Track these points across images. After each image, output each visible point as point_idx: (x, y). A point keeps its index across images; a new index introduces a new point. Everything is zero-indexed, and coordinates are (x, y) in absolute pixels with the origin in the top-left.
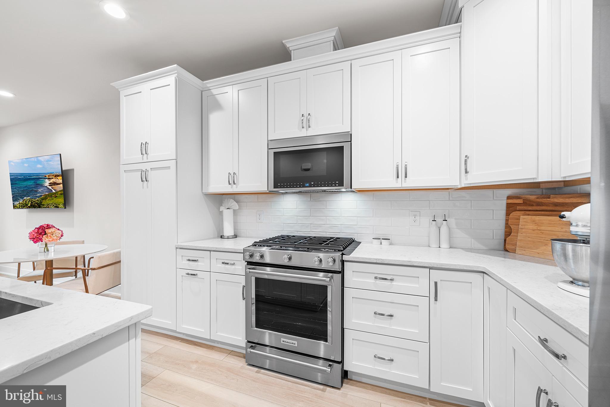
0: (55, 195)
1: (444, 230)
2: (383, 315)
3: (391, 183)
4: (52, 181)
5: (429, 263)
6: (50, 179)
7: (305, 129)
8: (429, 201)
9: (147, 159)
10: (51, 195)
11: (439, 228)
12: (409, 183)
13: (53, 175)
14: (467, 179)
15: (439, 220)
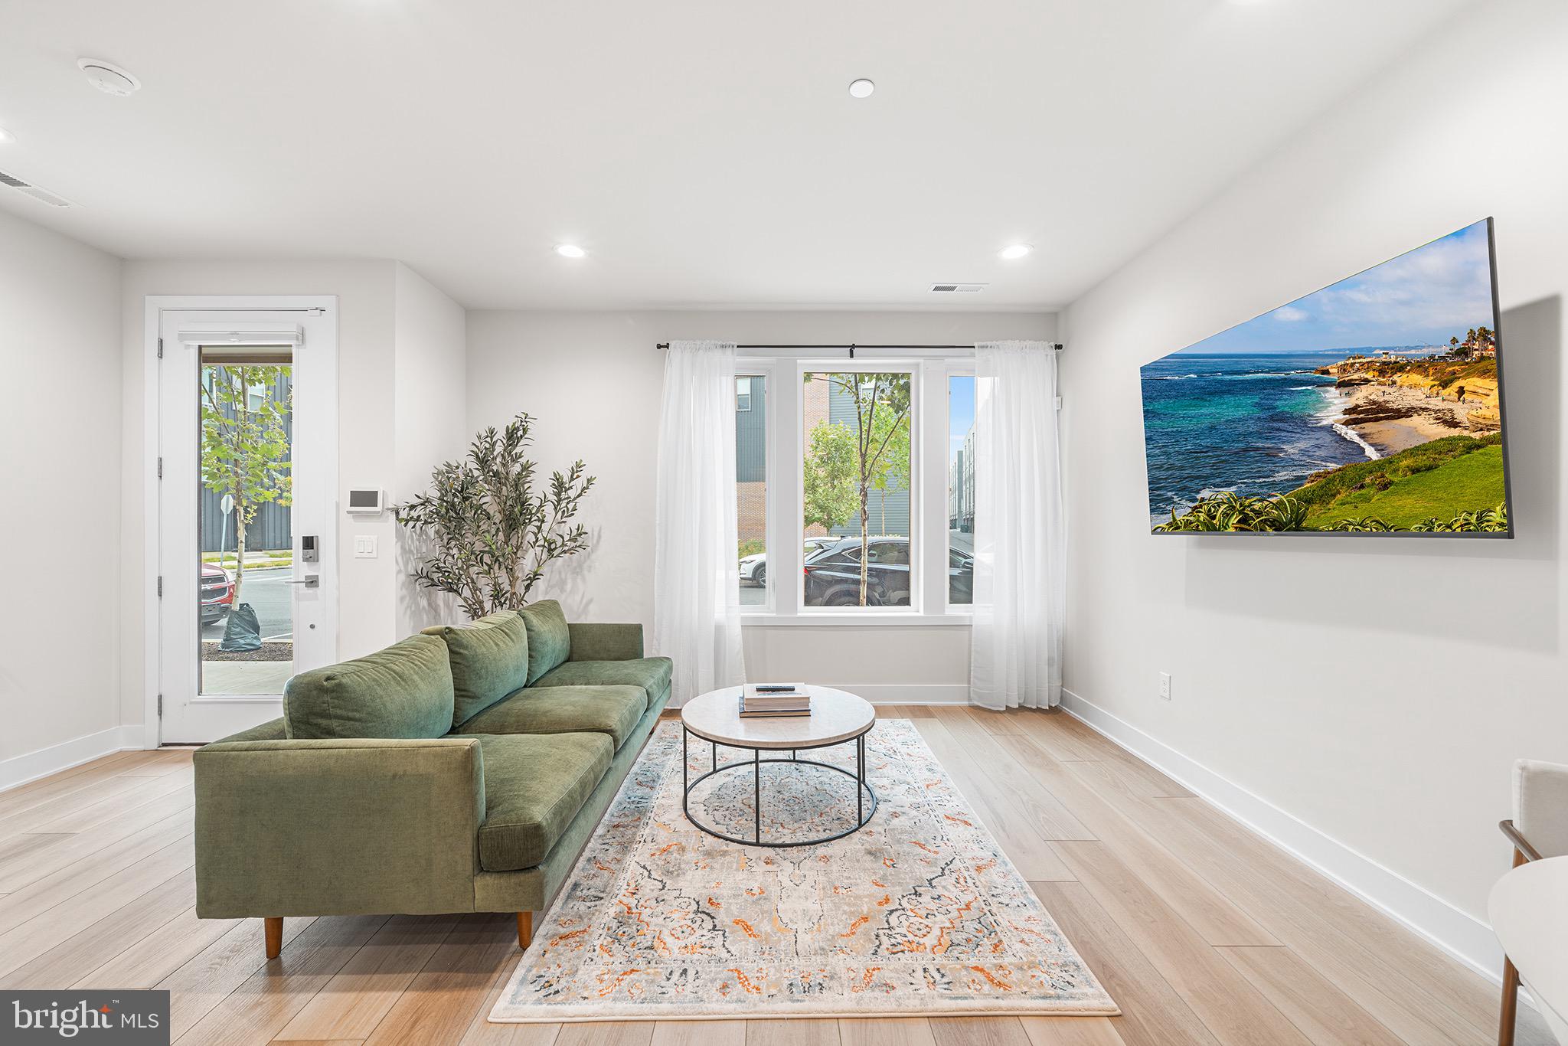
0: (1382, 477)
4: (1360, 396)
6: (1349, 384)
10: (1357, 476)
13: (1369, 366)
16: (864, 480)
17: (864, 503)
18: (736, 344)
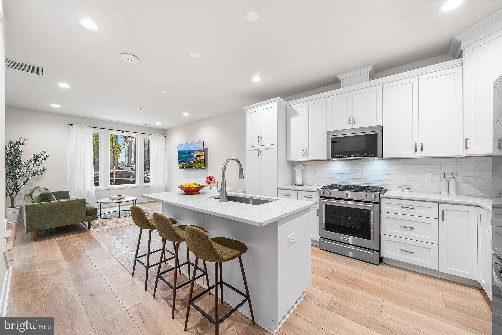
0: (200, 162)
1: (452, 183)
2: (406, 227)
3: (411, 154)
4: (198, 154)
5: (438, 200)
7: (351, 125)
8: (440, 165)
9: (261, 144)
10: (197, 162)
11: (449, 182)
12: (424, 154)
14: (467, 152)
15: (449, 177)
16: (114, 155)
17: (114, 161)
18: (93, 127)
